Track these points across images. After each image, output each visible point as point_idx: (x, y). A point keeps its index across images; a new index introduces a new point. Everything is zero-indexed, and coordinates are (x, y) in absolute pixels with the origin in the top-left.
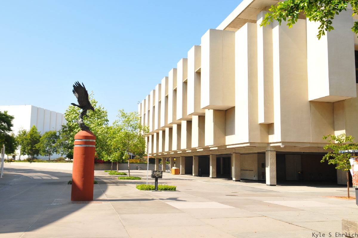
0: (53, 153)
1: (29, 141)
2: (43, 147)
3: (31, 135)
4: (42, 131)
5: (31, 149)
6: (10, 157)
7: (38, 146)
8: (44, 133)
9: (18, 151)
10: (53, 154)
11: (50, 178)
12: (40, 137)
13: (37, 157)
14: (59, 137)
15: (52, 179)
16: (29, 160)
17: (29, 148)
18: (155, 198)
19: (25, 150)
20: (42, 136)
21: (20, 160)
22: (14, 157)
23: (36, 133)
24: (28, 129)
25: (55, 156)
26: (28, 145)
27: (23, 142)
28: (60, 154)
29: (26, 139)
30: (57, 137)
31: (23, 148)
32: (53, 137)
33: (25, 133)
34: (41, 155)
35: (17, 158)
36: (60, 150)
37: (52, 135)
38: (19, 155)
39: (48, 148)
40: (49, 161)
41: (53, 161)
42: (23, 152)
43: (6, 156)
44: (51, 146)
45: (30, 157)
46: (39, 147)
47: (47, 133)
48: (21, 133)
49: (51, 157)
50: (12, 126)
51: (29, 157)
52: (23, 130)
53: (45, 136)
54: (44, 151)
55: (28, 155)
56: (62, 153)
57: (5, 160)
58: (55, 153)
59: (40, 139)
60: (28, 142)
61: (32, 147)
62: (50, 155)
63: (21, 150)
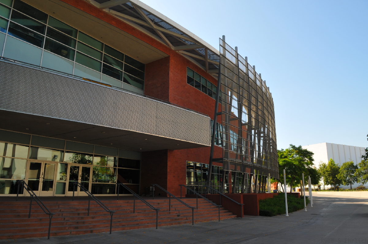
0: (354, 182)
1: (330, 172)
2: (344, 177)
3: (331, 168)
4: (340, 163)
5: (333, 180)
6: (316, 187)
7: (339, 177)
8: (342, 165)
9: (322, 182)
10: (354, 183)
12: (339, 168)
16: (332, 189)
17: (331, 178)
19: (328, 180)
21: (324, 190)
23: (334, 165)
24: (326, 162)
25: (356, 185)
27: (324, 173)
28: (361, 183)
29: (327, 171)
30: (356, 167)
31: (326, 179)
32: (352, 167)
33: (324, 166)
34: (343, 184)
35: (322, 187)
36: (360, 179)
37: (350, 166)
38: (324, 185)
39: (348, 178)
40: (351, 189)
41: (355, 190)
42: (327, 183)
43: (312, 187)
44: (351, 176)
45: (333, 186)
48: (322, 166)
49: (353, 186)
50: (313, 160)
52: (322, 163)
54: (345, 181)
55: (331, 185)
56: (363, 181)
57: (313, 190)
58: (356, 182)
59: (340, 169)
60: (329, 174)
61: (333, 177)
62: (351, 184)
63: (324, 181)
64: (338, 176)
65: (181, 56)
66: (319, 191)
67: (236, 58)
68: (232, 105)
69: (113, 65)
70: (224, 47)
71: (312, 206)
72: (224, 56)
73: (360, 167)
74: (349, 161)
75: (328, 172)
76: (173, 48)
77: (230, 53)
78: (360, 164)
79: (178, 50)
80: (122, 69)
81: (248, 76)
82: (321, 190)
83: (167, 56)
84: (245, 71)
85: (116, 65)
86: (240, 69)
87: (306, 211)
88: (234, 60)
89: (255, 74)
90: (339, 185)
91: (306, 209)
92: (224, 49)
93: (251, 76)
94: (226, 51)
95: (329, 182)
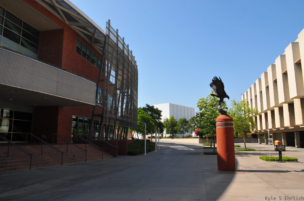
0: (186, 132)
2: (179, 129)
3: (171, 122)
4: (178, 118)
5: (172, 130)
6: (160, 135)
7: (176, 128)
9: (164, 132)
12: (177, 122)
13: (176, 135)
14: (188, 121)
16: (171, 137)
18: (289, 170)
19: (168, 131)
21: (166, 137)
22: (162, 135)
23: (174, 120)
24: (169, 118)
25: (187, 134)
26: (170, 128)
27: (167, 126)
32: (185, 122)
33: (167, 120)
34: (178, 134)
35: (164, 135)
36: (189, 130)
37: (184, 121)
39: (182, 129)
40: (183, 137)
41: (185, 137)
42: (168, 133)
44: (184, 128)
45: (171, 135)
46: (177, 129)
47: (181, 120)
52: (166, 118)
53: (180, 122)
54: (180, 131)
55: (170, 134)
58: (187, 132)
60: (170, 126)
61: (172, 129)
62: (183, 134)
63: (166, 131)
64: (175, 128)
65: (73, 30)
66: (162, 138)
67: (116, 38)
68: (110, 74)
69: (13, 30)
70: (109, 29)
71: (159, 149)
72: (108, 36)
73: (190, 122)
74: (183, 117)
75: (169, 124)
76: (67, 22)
77: (113, 34)
78: (190, 120)
79: (72, 25)
80: (20, 34)
81: (124, 52)
82: (163, 138)
83: (61, 28)
84: (122, 49)
85: (15, 30)
86: (119, 47)
87: (156, 151)
88: (115, 40)
89: (128, 51)
90: (175, 135)
91: (156, 150)
92: (109, 31)
93: (126, 52)
94: (110, 32)
95: (169, 132)
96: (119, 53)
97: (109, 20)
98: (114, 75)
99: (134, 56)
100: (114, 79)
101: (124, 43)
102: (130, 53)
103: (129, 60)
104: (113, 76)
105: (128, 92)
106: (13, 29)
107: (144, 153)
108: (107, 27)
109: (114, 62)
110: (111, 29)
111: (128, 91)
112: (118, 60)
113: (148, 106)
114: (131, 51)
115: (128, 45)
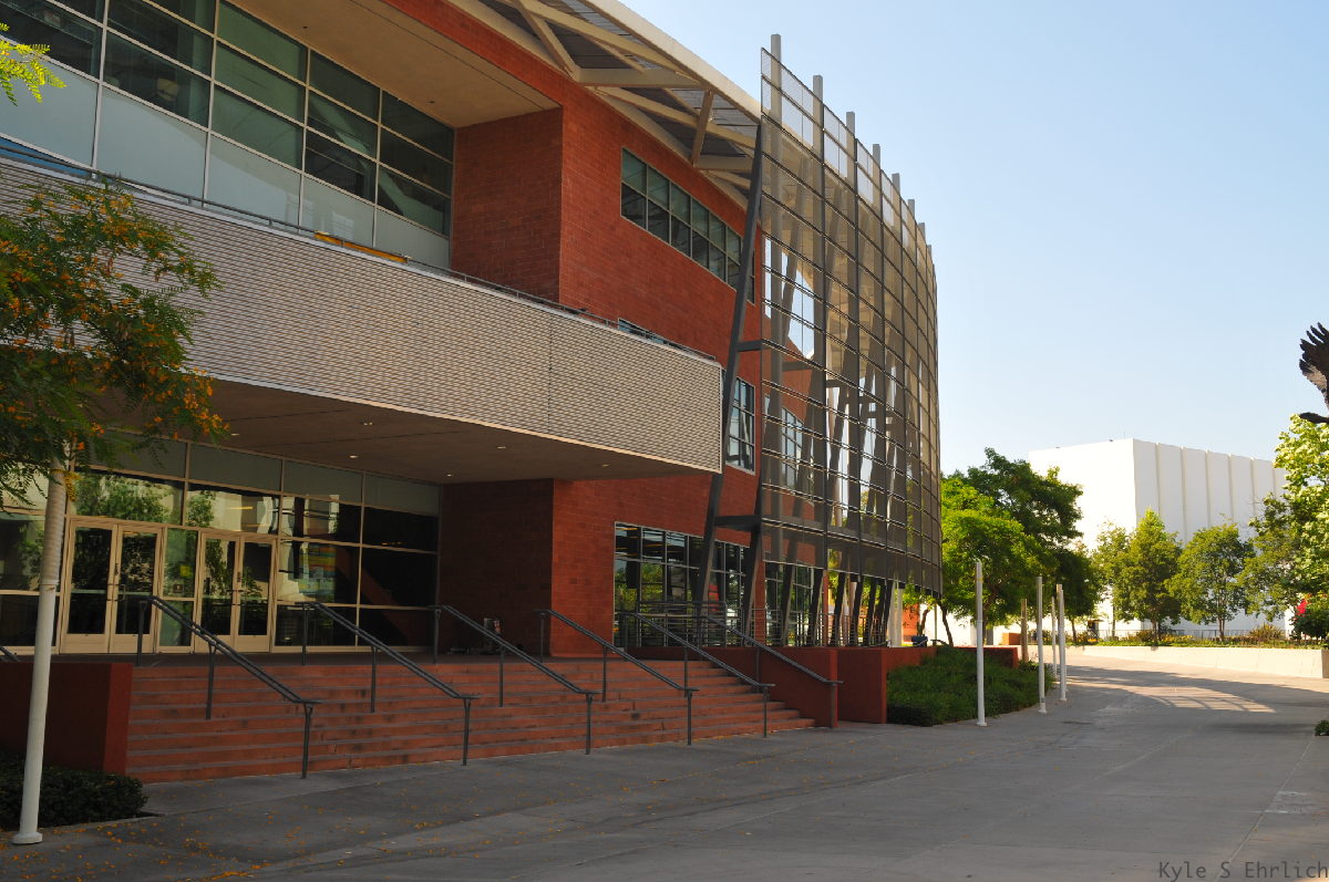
0: (1235, 610)
1: (1139, 568)
2: (1194, 588)
3: (1145, 547)
4: (1183, 529)
5: (1150, 600)
6: (1081, 627)
7: (1175, 587)
8: (1191, 538)
9: (1105, 608)
10: (1233, 614)
11: (1237, 708)
12: (1178, 552)
13: (1174, 626)
14: (1249, 547)
15: (1246, 712)
16: (1146, 639)
17: (1143, 593)
19: (1129, 601)
20: (1183, 547)
21: (1114, 640)
22: (1093, 626)
23: (1161, 537)
24: (1130, 525)
25: (1241, 622)
26: (1137, 582)
27: (1117, 571)
28: (1263, 616)
29: (1129, 564)
30: (1243, 550)
31: (1122, 596)
32: (1228, 551)
33: (1120, 540)
34: (1189, 619)
35: (1104, 629)
36: (1257, 599)
37: (1222, 544)
38: (1111, 619)
39: (1210, 591)
40: (1223, 641)
41: (1236, 642)
42: (1124, 612)
43: (1067, 625)
44: (1223, 585)
45: (1149, 625)
46: (1180, 591)
47: (1201, 536)
48: (1109, 540)
49: (1228, 625)
50: (1075, 517)
51: (1143, 626)
52: (1112, 529)
53: (1195, 550)
54: (1199, 605)
55: (1141, 619)
56: (1270, 608)
57: (1068, 641)
58: (1241, 611)
59: (1182, 558)
60: (1137, 572)
61: (1152, 590)
62: (1222, 620)
63: (1116, 602)
64: (1171, 586)
65: (604, 106)
66: (1091, 644)
67: (814, 122)
68: (789, 313)
69: (341, 136)
70: (776, 82)
71: (1064, 698)
72: (774, 122)
73: (1264, 549)
74: (1220, 523)
75: (1134, 565)
76: (576, 74)
77: (796, 106)
79: (596, 86)
81: (855, 191)
82: (1099, 642)
83: (549, 104)
84: (844, 173)
85: (349, 135)
86: (829, 168)
87: (1046, 712)
89: (877, 178)
90: (1174, 623)
91: (1044, 705)
92: (776, 92)
93: (866, 190)
94: (783, 99)
95: (1132, 609)
96: (830, 194)
97: (776, 39)
98: (809, 316)
99: (912, 202)
100: (810, 334)
101: (856, 141)
102: (887, 188)
103: (883, 225)
104: (802, 321)
105: (881, 398)
106: (343, 131)
107: (975, 716)
108: (763, 77)
109: (807, 245)
110: (787, 85)
111: (883, 388)
112: (825, 237)
113: (999, 462)
114: (896, 177)
115: (877, 148)
